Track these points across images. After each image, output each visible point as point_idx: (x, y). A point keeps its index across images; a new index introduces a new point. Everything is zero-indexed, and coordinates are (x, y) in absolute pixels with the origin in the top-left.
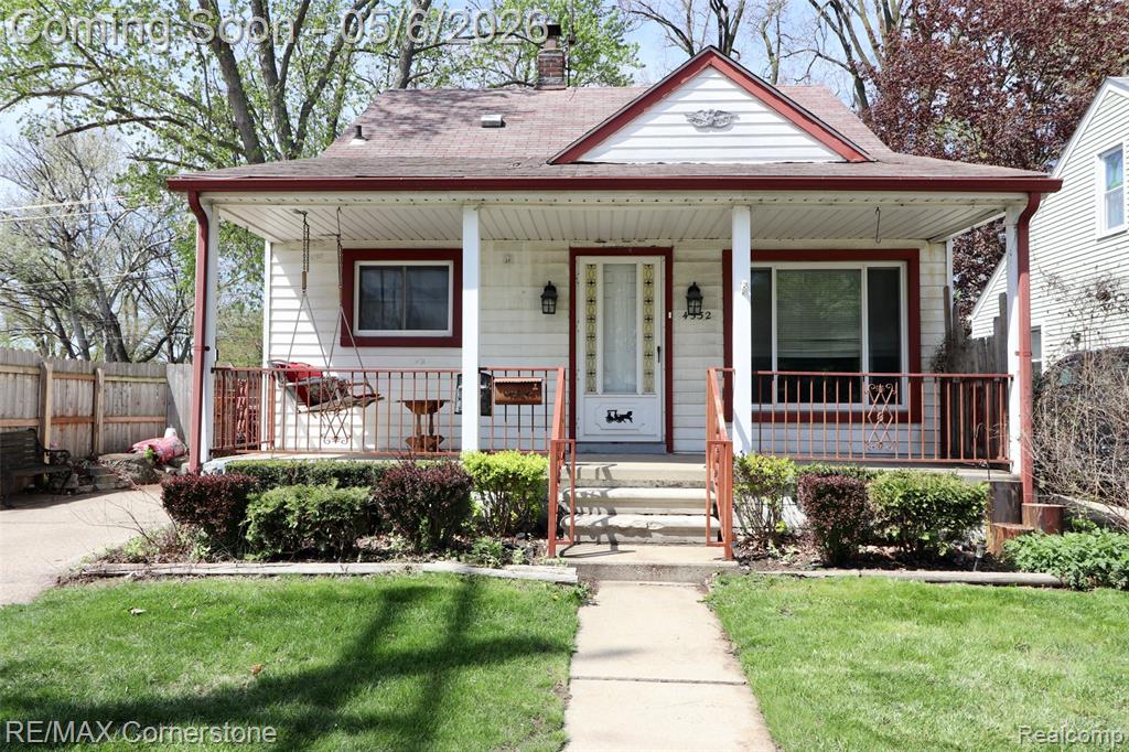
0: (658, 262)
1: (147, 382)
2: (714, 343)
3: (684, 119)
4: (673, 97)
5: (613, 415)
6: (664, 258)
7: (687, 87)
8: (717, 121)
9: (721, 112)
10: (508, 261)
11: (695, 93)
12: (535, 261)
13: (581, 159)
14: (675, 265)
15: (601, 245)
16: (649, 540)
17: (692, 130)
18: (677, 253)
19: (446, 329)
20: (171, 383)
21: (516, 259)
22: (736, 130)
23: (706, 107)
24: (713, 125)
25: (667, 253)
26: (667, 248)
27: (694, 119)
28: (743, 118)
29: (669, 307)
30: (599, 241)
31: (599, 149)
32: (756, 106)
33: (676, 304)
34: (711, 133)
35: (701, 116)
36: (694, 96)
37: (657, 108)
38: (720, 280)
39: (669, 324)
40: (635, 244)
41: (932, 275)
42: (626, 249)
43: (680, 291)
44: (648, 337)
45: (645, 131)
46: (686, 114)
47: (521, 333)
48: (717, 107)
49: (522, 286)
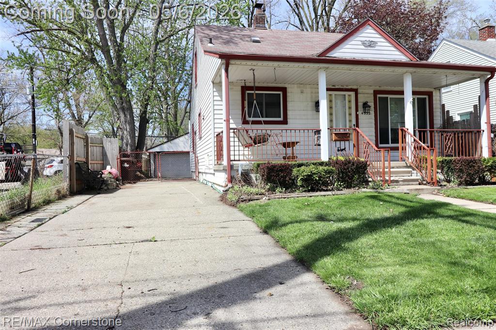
0: (353, 94)
1: (96, 146)
2: (371, 123)
3: (360, 43)
4: (356, 35)
5: (339, 149)
6: (354, 92)
7: (361, 31)
8: (371, 44)
9: (372, 41)
10: (302, 92)
11: (364, 34)
12: (312, 93)
13: (327, 55)
14: (359, 95)
15: (334, 87)
16: (399, 184)
17: (363, 47)
18: (359, 91)
19: (280, 117)
20: (105, 147)
21: (305, 92)
22: (377, 48)
23: (368, 39)
24: (370, 46)
25: (356, 91)
26: (356, 89)
27: (364, 43)
28: (379, 44)
29: (357, 110)
30: (333, 86)
31: (332, 52)
32: (383, 40)
33: (359, 109)
34: (369, 48)
35: (366, 42)
36: (363, 35)
37: (351, 38)
38: (373, 101)
39: (357, 116)
40: (345, 87)
41: (436, 100)
42: (343, 89)
43: (360, 104)
44: (350, 121)
45: (347, 46)
46: (361, 41)
47: (308, 119)
48: (371, 39)
49: (307, 102)
